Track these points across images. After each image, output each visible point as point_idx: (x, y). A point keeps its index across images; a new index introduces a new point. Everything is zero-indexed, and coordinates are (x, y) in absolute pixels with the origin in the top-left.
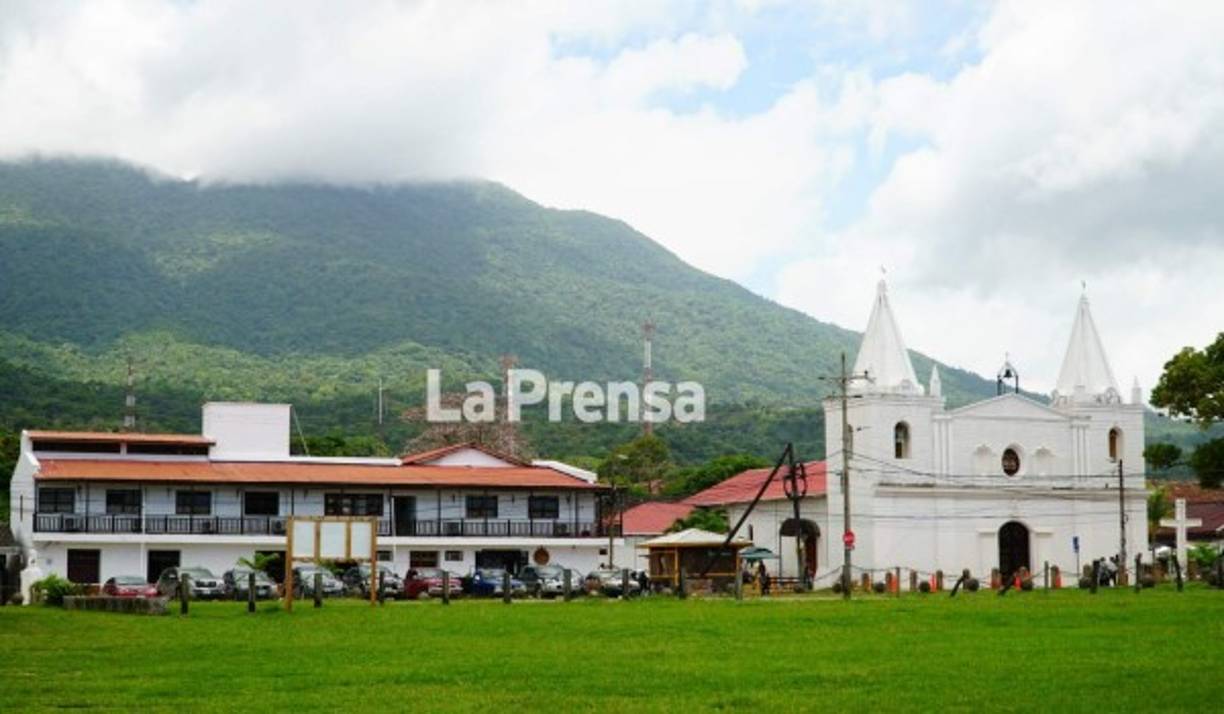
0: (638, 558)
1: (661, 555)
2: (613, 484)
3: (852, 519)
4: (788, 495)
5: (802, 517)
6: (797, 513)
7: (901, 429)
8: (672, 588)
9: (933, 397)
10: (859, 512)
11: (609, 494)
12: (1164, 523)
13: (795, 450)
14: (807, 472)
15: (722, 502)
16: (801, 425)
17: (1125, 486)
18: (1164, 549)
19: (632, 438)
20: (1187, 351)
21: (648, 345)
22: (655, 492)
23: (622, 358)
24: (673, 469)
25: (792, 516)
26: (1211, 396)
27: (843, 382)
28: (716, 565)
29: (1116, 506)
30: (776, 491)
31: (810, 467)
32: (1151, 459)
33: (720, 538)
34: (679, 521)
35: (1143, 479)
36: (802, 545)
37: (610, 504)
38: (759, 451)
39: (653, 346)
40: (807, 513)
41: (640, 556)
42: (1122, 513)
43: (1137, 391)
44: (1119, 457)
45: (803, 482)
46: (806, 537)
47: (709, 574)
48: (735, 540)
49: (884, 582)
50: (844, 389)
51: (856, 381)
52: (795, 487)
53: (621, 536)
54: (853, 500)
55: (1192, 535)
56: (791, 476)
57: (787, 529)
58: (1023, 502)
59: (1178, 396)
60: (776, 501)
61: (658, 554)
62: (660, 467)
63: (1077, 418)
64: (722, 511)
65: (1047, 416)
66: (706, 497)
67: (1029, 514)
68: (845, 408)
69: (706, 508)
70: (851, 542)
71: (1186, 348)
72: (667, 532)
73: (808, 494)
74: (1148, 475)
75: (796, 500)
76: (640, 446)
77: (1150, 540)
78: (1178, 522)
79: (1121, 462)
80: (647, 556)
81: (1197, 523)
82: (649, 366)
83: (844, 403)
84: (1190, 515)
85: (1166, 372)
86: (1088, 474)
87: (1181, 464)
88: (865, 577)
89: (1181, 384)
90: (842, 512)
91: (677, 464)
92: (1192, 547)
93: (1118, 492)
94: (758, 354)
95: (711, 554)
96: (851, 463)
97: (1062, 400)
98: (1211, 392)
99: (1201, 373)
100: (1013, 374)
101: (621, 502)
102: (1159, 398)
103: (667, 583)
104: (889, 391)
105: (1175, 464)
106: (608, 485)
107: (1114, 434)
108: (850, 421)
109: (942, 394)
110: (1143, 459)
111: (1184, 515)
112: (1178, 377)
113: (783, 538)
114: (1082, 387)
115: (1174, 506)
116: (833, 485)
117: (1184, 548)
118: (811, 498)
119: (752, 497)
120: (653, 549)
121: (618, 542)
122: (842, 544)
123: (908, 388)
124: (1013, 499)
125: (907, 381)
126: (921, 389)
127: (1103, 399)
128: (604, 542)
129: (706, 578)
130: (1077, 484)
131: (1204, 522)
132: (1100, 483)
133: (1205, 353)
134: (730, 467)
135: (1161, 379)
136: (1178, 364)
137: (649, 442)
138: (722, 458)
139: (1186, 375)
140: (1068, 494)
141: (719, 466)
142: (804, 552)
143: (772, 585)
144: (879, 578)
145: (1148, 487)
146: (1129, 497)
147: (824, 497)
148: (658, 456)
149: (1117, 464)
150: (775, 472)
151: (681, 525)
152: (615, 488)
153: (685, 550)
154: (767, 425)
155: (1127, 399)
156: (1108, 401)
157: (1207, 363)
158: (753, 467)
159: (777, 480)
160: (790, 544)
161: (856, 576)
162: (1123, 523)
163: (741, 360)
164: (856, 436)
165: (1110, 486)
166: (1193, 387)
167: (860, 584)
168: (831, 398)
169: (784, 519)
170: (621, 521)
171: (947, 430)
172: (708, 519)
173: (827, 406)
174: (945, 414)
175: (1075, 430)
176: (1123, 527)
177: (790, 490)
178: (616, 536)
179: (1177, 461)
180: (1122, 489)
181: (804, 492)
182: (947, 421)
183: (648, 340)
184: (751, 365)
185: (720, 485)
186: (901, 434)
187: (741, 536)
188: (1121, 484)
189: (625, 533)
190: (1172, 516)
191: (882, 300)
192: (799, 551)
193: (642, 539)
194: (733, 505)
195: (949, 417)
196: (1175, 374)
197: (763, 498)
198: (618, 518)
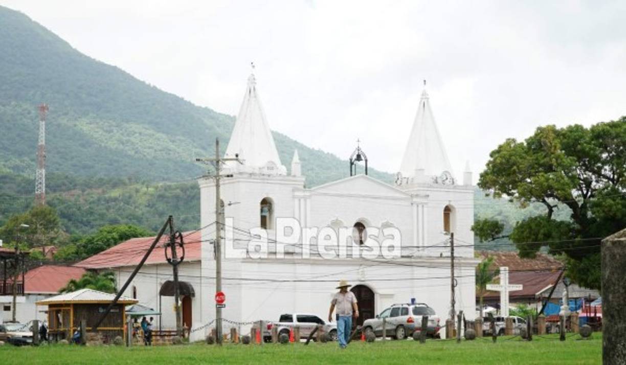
0: (38, 313)
1: (58, 312)
2: (16, 249)
3: (223, 281)
4: (169, 260)
5: (180, 279)
6: (176, 275)
7: (266, 203)
8: (68, 340)
9: (294, 176)
10: (228, 276)
11: (13, 258)
12: (489, 287)
13: (175, 221)
14: (185, 240)
15: (110, 265)
16: (177, 197)
17: (455, 255)
18: (490, 309)
19: (27, 207)
20: (510, 141)
21: (42, 124)
22: (49, 256)
23: (19, 135)
24: (63, 235)
25: (172, 279)
26: (529, 180)
27: (217, 163)
28: (106, 320)
29: (448, 272)
30: (158, 257)
31: (188, 236)
32: (478, 232)
33: (110, 297)
34: (73, 282)
35: (472, 250)
36: (180, 303)
37: (14, 266)
38: (139, 220)
39: (46, 125)
40: (184, 275)
41: (40, 311)
42: (453, 278)
43: (469, 174)
44: (451, 231)
45: (181, 249)
46: (183, 297)
47: (98, 328)
48: (121, 299)
49: (250, 335)
50: (218, 169)
51: (227, 162)
52: (174, 253)
53: (23, 294)
54: (224, 265)
55: (513, 298)
56: (172, 244)
57: (166, 290)
58: (369, 269)
59: (502, 180)
60: (157, 266)
61: (56, 309)
62: (52, 234)
63: (417, 196)
64: (109, 273)
65: (391, 194)
66: (96, 262)
67: (373, 278)
68: (218, 186)
69: (95, 271)
70: (222, 301)
71: (509, 139)
72: (62, 291)
73: (185, 260)
74: (476, 247)
75: (175, 264)
76: (35, 215)
77: (478, 302)
78: (502, 286)
79: (452, 235)
80: (46, 312)
81: (519, 288)
82: (43, 143)
83: (218, 181)
84: (512, 281)
85: (492, 159)
86: (426, 245)
87: (503, 237)
88: (233, 331)
89: (504, 170)
90: (215, 275)
91: (67, 231)
92: (514, 307)
93: (449, 261)
94: (140, 134)
95: (101, 310)
96: (222, 233)
97: (405, 181)
98: (529, 177)
99: (520, 161)
100: (363, 157)
101: (23, 264)
102: (485, 182)
103: (63, 335)
104: (257, 171)
105: (498, 238)
106: (13, 250)
107: (448, 211)
108: (222, 197)
109: (303, 174)
110: (472, 233)
111: (507, 281)
112: (501, 163)
113: (162, 297)
114: (422, 170)
115: (498, 272)
116: (206, 252)
117: (506, 308)
118: (188, 263)
119: (137, 262)
120: (51, 305)
121: (20, 299)
122: (215, 303)
123: (272, 168)
124: (361, 265)
125: (273, 163)
126: (283, 170)
127: (440, 181)
128: (8, 299)
129: (98, 331)
130: (416, 253)
131: (524, 287)
132: (436, 253)
133: (525, 144)
134: (115, 235)
135: (488, 165)
136: (502, 153)
137: (42, 212)
138: (107, 228)
139: (508, 161)
140: (407, 261)
141: (105, 234)
142: (181, 309)
143: (154, 338)
144: (245, 331)
145: (476, 256)
146: (460, 265)
147: (199, 262)
148: (50, 224)
149: (449, 236)
150: (157, 240)
151: (75, 286)
152: (18, 252)
153: (78, 307)
154: (148, 197)
155: (460, 182)
156: (444, 182)
157: (526, 153)
158: (135, 236)
159: (159, 247)
160: (169, 302)
161: (226, 330)
162: (453, 286)
163: (125, 139)
164: (227, 209)
165: (444, 255)
166: (514, 172)
167: (229, 336)
168: (206, 176)
169: (163, 282)
170: (23, 281)
171: (305, 205)
172: (98, 281)
173: (202, 183)
174: (304, 191)
175: (415, 207)
176: (453, 290)
177: (170, 255)
178: (18, 294)
179: (501, 235)
180: (453, 258)
181: (182, 258)
182: (305, 198)
183: (42, 120)
184: (133, 143)
185: (108, 251)
186: (266, 209)
187: (127, 296)
188: (452, 253)
189: (26, 292)
190: (497, 282)
191: (251, 91)
192: (177, 308)
193: (43, 297)
194: (120, 268)
195: (307, 194)
196: (498, 161)
197: (146, 263)
198: (20, 278)
